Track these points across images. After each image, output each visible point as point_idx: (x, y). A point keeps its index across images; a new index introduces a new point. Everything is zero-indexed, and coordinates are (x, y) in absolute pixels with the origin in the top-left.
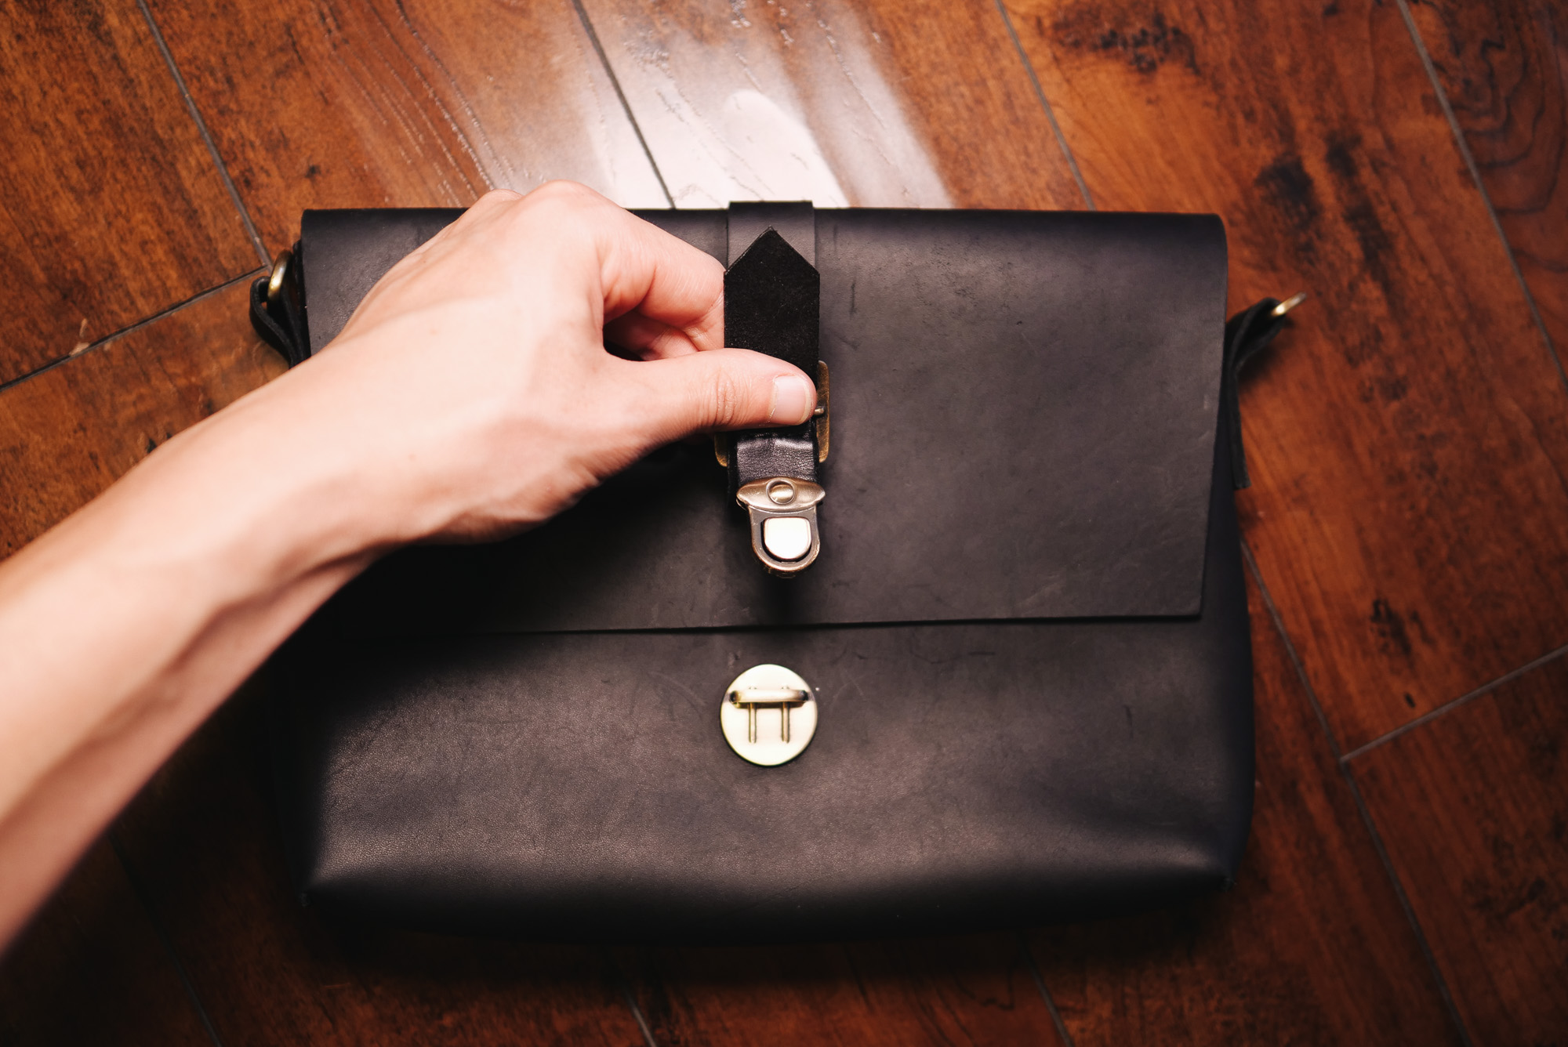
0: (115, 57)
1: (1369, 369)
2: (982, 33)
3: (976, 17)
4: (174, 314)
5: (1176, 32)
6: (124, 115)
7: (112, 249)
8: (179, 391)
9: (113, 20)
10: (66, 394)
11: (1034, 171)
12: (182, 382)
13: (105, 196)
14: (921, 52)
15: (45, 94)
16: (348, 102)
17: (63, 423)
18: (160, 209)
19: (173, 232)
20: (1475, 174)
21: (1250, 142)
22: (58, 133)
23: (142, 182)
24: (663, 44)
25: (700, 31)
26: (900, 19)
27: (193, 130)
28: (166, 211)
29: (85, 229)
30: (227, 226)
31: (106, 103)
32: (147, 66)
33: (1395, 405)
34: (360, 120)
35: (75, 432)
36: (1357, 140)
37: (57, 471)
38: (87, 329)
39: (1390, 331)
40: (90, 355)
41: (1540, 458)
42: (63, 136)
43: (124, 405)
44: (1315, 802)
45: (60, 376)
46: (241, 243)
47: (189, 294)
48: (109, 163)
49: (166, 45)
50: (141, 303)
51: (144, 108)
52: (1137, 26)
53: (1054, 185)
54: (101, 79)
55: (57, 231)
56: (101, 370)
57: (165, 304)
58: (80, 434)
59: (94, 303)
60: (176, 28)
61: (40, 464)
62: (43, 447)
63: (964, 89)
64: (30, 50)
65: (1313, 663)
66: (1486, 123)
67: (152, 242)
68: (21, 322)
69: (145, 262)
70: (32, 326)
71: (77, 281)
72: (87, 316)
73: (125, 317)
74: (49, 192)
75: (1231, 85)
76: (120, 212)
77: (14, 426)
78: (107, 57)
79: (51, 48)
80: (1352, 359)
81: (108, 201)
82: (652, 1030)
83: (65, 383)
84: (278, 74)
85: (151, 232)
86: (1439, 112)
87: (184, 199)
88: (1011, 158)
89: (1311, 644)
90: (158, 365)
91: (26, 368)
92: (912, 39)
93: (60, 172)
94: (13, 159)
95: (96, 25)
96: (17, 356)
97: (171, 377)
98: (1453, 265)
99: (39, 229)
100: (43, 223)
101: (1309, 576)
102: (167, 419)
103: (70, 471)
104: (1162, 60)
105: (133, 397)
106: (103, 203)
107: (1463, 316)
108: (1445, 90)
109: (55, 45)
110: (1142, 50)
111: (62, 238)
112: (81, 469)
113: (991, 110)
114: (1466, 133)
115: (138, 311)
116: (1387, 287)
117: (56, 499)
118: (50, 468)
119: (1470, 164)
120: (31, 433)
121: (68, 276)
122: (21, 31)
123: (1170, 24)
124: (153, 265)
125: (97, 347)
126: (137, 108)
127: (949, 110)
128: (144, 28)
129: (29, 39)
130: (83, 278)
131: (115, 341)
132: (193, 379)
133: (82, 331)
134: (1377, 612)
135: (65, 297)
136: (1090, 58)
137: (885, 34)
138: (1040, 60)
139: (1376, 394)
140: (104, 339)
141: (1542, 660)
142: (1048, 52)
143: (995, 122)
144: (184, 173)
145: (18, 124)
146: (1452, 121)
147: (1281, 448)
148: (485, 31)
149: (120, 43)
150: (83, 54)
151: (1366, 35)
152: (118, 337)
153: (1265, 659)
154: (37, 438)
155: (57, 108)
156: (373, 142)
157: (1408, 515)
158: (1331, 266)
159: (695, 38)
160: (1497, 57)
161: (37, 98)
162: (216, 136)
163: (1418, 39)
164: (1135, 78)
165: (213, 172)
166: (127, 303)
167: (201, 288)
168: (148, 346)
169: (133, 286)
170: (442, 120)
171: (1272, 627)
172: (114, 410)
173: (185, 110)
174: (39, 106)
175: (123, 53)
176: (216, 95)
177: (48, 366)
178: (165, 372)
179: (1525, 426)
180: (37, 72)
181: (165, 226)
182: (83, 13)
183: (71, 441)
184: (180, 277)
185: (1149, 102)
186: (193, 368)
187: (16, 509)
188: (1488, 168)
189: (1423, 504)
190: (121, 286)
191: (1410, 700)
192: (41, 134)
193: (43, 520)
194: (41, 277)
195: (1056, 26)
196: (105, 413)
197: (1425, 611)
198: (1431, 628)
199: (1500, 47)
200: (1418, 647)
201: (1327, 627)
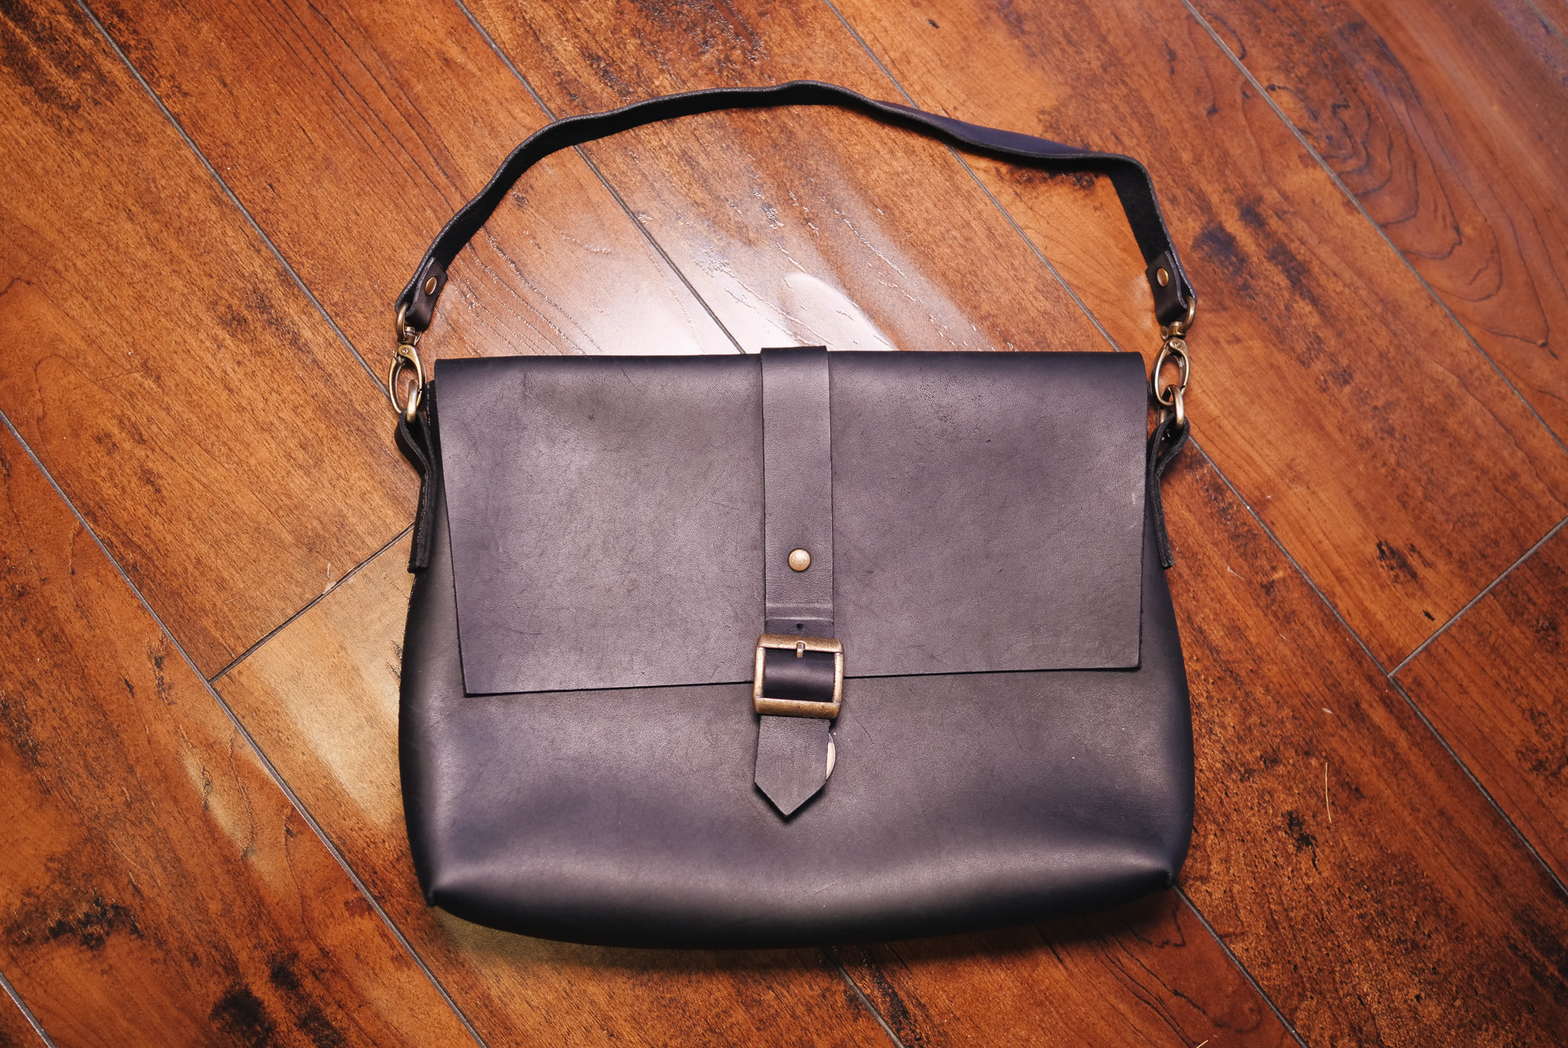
0: (314, 361)
1: (1318, 367)
2: (958, 189)
3: (950, 178)
6: (330, 402)
7: (339, 504)
9: (307, 334)
11: (1023, 280)
13: (326, 465)
14: (915, 214)
15: (266, 400)
20: (1355, 203)
21: (1179, 219)
22: (282, 427)
24: (723, 254)
25: (748, 238)
26: (893, 193)
28: (375, 466)
29: (317, 494)
31: (314, 396)
32: (340, 362)
33: (1347, 389)
36: (1260, 199)
37: (330, 687)
38: (332, 571)
39: (1326, 333)
40: (339, 590)
41: (1471, 401)
42: (286, 428)
43: (371, 622)
44: (1379, 715)
45: (319, 612)
47: (405, 525)
48: (325, 441)
49: (350, 343)
50: (369, 540)
51: (344, 393)
53: (1041, 287)
54: (307, 379)
55: (295, 501)
56: (347, 600)
57: (389, 538)
58: (342, 653)
59: (334, 549)
60: (356, 329)
61: (316, 684)
62: (315, 670)
63: (955, 233)
64: (249, 370)
65: (1344, 604)
66: (1352, 164)
67: (369, 492)
68: (280, 577)
69: (366, 507)
70: (290, 578)
71: (318, 536)
72: (330, 560)
73: (360, 555)
74: (284, 473)
76: (340, 475)
77: (290, 659)
78: (308, 362)
79: (265, 365)
80: (1304, 362)
81: (329, 470)
82: (898, 1031)
83: (324, 617)
85: (367, 485)
86: (1315, 164)
88: (1004, 274)
89: (1338, 589)
90: (393, 585)
91: (290, 612)
92: (907, 206)
93: (289, 456)
94: (251, 454)
95: (295, 341)
96: (281, 604)
98: (1360, 274)
99: (281, 502)
100: (283, 498)
101: (1321, 537)
103: (340, 684)
104: (1098, 178)
105: (378, 614)
106: (326, 472)
107: (1379, 309)
108: (1315, 147)
109: (267, 362)
110: (1080, 173)
111: (301, 506)
113: (979, 243)
114: (1339, 175)
115: (369, 548)
116: (1314, 301)
119: (1350, 197)
120: (304, 661)
121: (310, 533)
122: (240, 358)
124: (373, 510)
125: (342, 583)
126: (338, 395)
127: (948, 251)
128: (332, 334)
129: (247, 363)
130: (321, 532)
131: (356, 575)
133: (328, 573)
134: (1382, 552)
135: (311, 550)
136: (1043, 188)
137: (885, 207)
138: (1006, 198)
139: (1330, 384)
140: (347, 575)
141: (1523, 558)
142: (1010, 191)
143: (984, 251)
144: (383, 435)
145: (250, 427)
146: (1326, 168)
147: (1269, 442)
148: (587, 276)
149: (316, 349)
150: (290, 364)
151: (1244, 122)
152: (357, 571)
155: (278, 409)
157: (1383, 471)
158: (1267, 296)
159: (745, 244)
160: (1346, 115)
161: (261, 405)
163: (1283, 115)
164: (1082, 193)
166: (359, 543)
168: (381, 573)
169: (361, 529)
172: (365, 628)
174: (264, 410)
175: (320, 357)
177: (308, 606)
179: (1452, 380)
180: (258, 386)
181: (377, 478)
182: (284, 334)
187: (303, 725)
188: (1364, 196)
189: (1392, 460)
190: (352, 531)
191: (1428, 615)
192: (270, 431)
194: (289, 539)
195: (1012, 171)
196: (358, 632)
197: (1419, 542)
198: (1428, 554)
199: (1346, 107)
200: (1422, 571)
201: (1346, 573)
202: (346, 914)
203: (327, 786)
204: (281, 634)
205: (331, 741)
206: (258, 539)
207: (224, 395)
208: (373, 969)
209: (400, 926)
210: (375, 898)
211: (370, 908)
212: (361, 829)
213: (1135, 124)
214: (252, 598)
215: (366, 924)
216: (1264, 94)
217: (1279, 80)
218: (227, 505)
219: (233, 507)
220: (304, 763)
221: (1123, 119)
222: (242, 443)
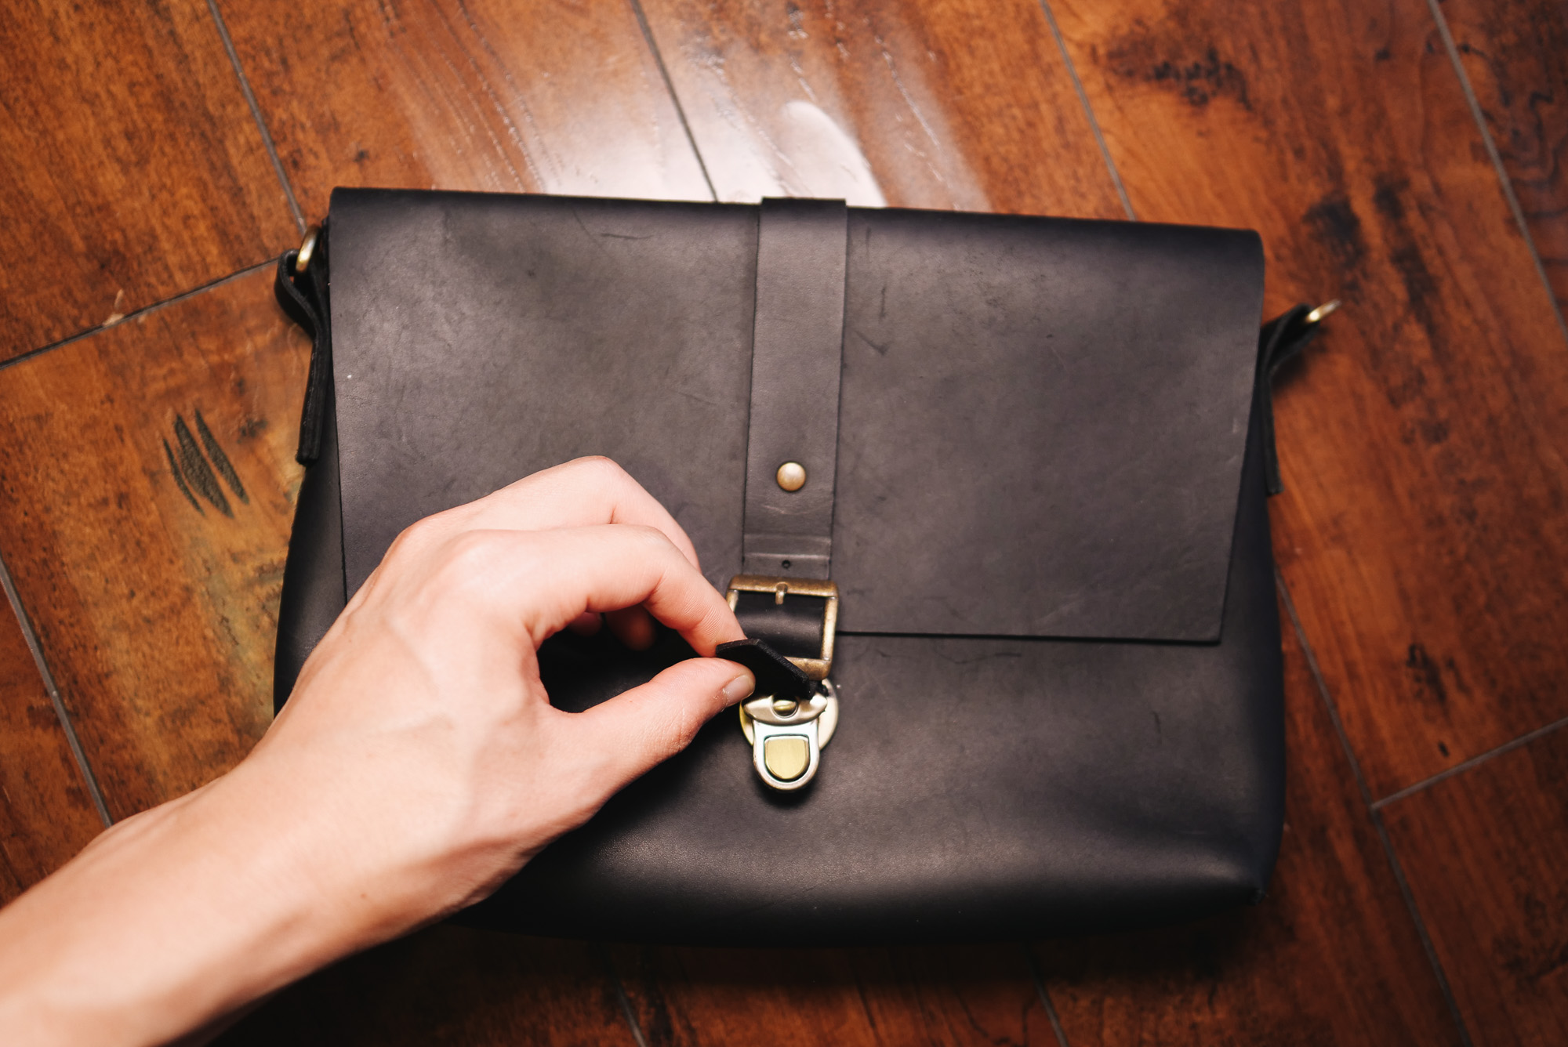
0: (172, 33)
1: (1411, 411)
2: (1036, 57)
3: (1032, 42)
4: (212, 290)
5: (1229, 67)
6: (176, 89)
7: (154, 222)
8: (212, 368)
10: (96, 364)
11: (1083, 196)
12: (215, 359)
13: (151, 168)
14: (975, 72)
15: (98, 64)
16: (402, 90)
17: (91, 393)
18: (205, 185)
19: (216, 208)
20: (1521, 223)
21: (1299, 178)
22: (109, 104)
23: (189, 157)
24: (719, 51)
25: (757, 40)
26: (957, 40)
27: (245, 109)
28: (211, 186)
29: (129, 200)
30: (271, 205)
31: (159, 77)
32: (203, 42)
33: (1436, 449)
34: (414, 108)
35: (102, 403)
36: (1405, 183)
37: (80, 442)
38: (123, 300)
39: (1433, 374)
40: (124, 327)
42: (114, 107)
43: (154, 379)
44: (1344, 849)
45: (92, 346)
46: (285, 223)
47: (229, 271)
48: (157, 137)
49: (223, 23)
50: (179, 277)
51: (197, 84)
52: (1190, 59)
54: (156, 53)
55: (100, 201)
56: (133, 342)
57: (203, 280)
58: (107, 405)
59: (132, 274)
60: (235, 8)
61: (64, 434)
62: (68, 417)
63: (1016, 111)
64: (87, 20)
65: (1347, 705)
66: (1532, 174)
67: (195, 217)
68: (56, 290)
69: (186, 236)
70: (68, 294)
71: (116, 252)
72: (123, 287)
73: (162, 291)
74: (95, 162)
75: (1282, 122)
76: (164, 186)
77: (41, 393)
78: (164, 32)
79: (108, 20)
80: (1394, 400)
81: (154, 177)
83: (96, 353)
84: (334, 58)
85: (194, 207)
86: (1486, 160)
87: (230, 175)
88: (1060, 180)
89: (1345, 686)
90: (191, 340)
91: (57, 335)
92: (967, 60)
93: (107, 142)
94: (61, 126)
96: (49, 323)
97: (204, 353)
98: (1498, 312)
99: (81, 198)
100: (86, 192)
101: (1345, 617)
102: (196, 395)
103: (94, 443)
104: (1214, 94)
105: (164, 371)
106: (148, 176)
107: (1506, 362)
108: (1494, 139)
109: (113, 17)
110: (1195, 83)
111: (105, 208)
112: (105, 440)
113: (1042, 133)
114: (1514, 182)
115: (176, 285)
116: (1431, 329)
117: (78, 470)
118: (74, 437)
119: (1517, 212)
120: (57, 402)
121: (107, 246)
123: (1222, 58)
124: (194, 240)
125: (132, 319)
126: (190, 84)
127: (1000, 130)
129: (87, 10)
130: (122, 249)
131: (149, 315)
132: (226, 357)
133: (117, 302)
134: (1413, 657)
135: (103, 266)
136: (1143, 88)
137: (940, 53)
138: (1094, 87)
139: (1418, 436)
140: (139, 311)
142: (1101, 79)
143: (1046, 145)
144: (232, 151)
145: (69, 92)
146: (1500, 169)
147: (1320, 485)
148: (542, 28)
149: (177, 19)
150: (140, 27)
151: (1416, 80)
152: (154, 310)
153: (1298, 698)
154: (63, 407)
155: (110, 79)
156: (423, 128)
157: (1446, 560)
158: (1376, 306)
159: (752, 46)
160: (1545, 110)
161: (90, 68)
162: (267, 116)
163: (1469, 87)
164: (1186, 110)
165: (262, 151)
166: (165, 276)
167: (241, 265)
168: (182, 321)
169: (173, 260)
170: (494, 113)
171: (1306, 667)
172: (144, 383)
173: (237, 88)
174: (92, 75)
175: (180, 29)
176: (270, 75)
177: (81, 334)
178: (198, 348)
180: (93, 42)
181: (209, 202)
183: (97, 412)
184: (221, 254)
185: (1200, 134)
186: (227, 345)
187: (36, 479)
188: (1534, 218)
189: (1462, 550)
190: (160, 259)
191: (1443, 749)
192: (92, 104)
193: (62, 490)
194: (80, 245)
195: (1111, 55)
196: (134, 385)
197: (1462, 658)
198: (1467, 676)
199: (1549, 100)
200: (1454, 694)
201: (1362, 669)
202: (27, 721)
203: (45, 562)
204: (40, 361)
205: (65, 509)
206: (41, 234)
207: (48, 42)
208: (42, 796)
209: (90, 756)
210: (68, 712)
211: (57, 723)
212: (72, 625)
213: (1282, 44)
214: (14, 305)
215: (47, 740)
216: (1453, 54)
217: (1477, 41)
218: (14, 180)
219: (20, 185)
220: (25, 525)
221: (1269, 32)
222: (54, 108)
